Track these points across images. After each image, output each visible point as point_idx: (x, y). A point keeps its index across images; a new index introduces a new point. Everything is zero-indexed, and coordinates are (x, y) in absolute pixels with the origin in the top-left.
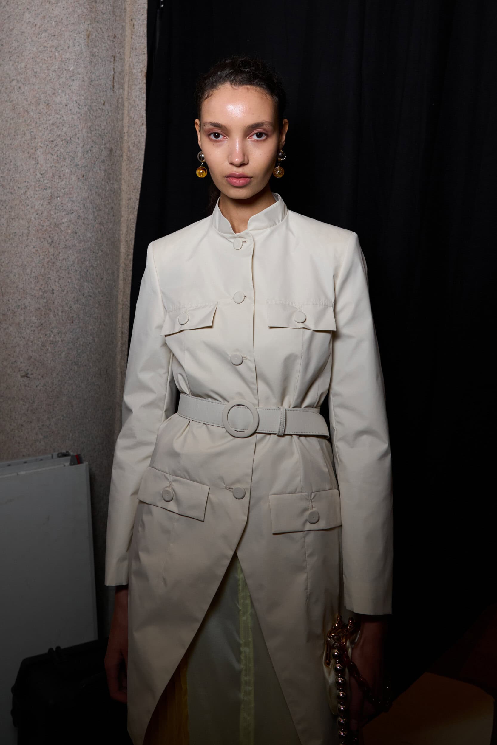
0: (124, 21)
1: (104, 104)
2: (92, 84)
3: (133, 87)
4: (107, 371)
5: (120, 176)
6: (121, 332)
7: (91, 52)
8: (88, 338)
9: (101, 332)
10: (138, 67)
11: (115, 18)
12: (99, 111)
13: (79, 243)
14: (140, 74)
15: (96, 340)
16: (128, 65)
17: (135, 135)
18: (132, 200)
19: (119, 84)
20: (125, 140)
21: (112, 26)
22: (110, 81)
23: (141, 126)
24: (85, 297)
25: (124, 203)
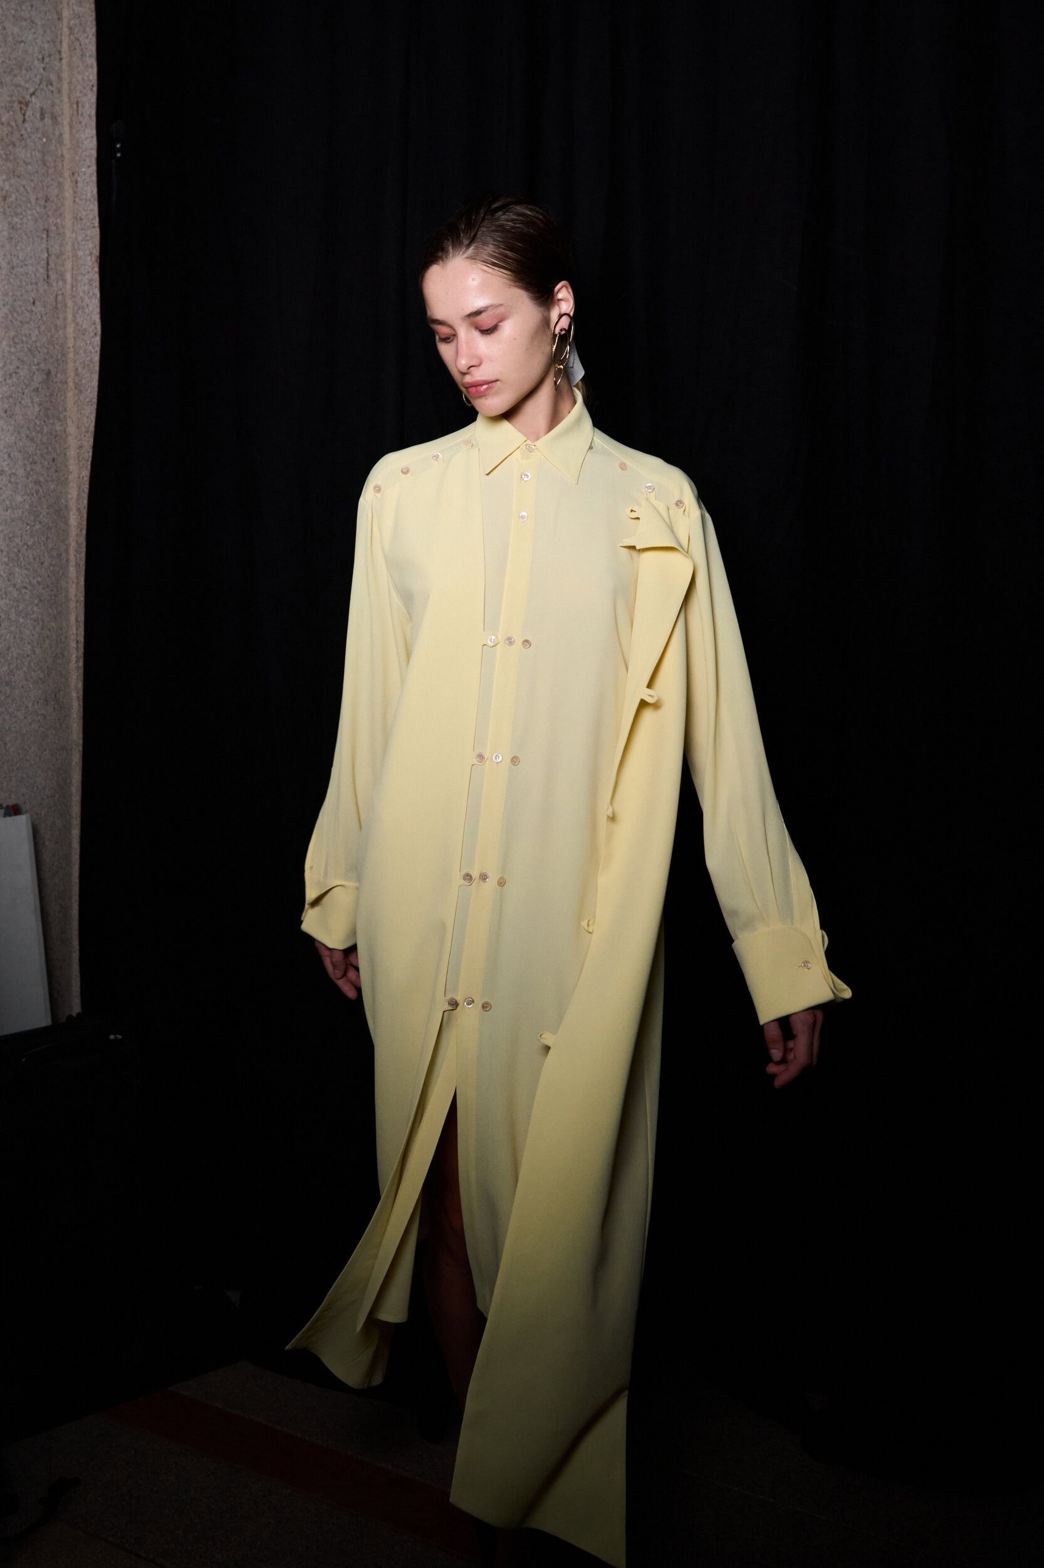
0: (61, 175)
1: (34, 303)
2: (14, 272)
3: (80, 278)
4: (56, 696)
5: (65, 413)
6: (75, 641)
7: (9, 223)
8: (24, 649)
9: (45, 640)
10: (86, 248)
11: (47, 171)
12: (28, 314)
13: (4, 511)
14: (89, 258)
15: (38, 651)
16: (70, 244)
17: (85, 351)
18: (84, 448)
19: (57, 273)
20: (70, 358)
21: (41, 182)
22: (43, 267)
23: (93, 337)
24: (17, 589)
25: (72, 453)
